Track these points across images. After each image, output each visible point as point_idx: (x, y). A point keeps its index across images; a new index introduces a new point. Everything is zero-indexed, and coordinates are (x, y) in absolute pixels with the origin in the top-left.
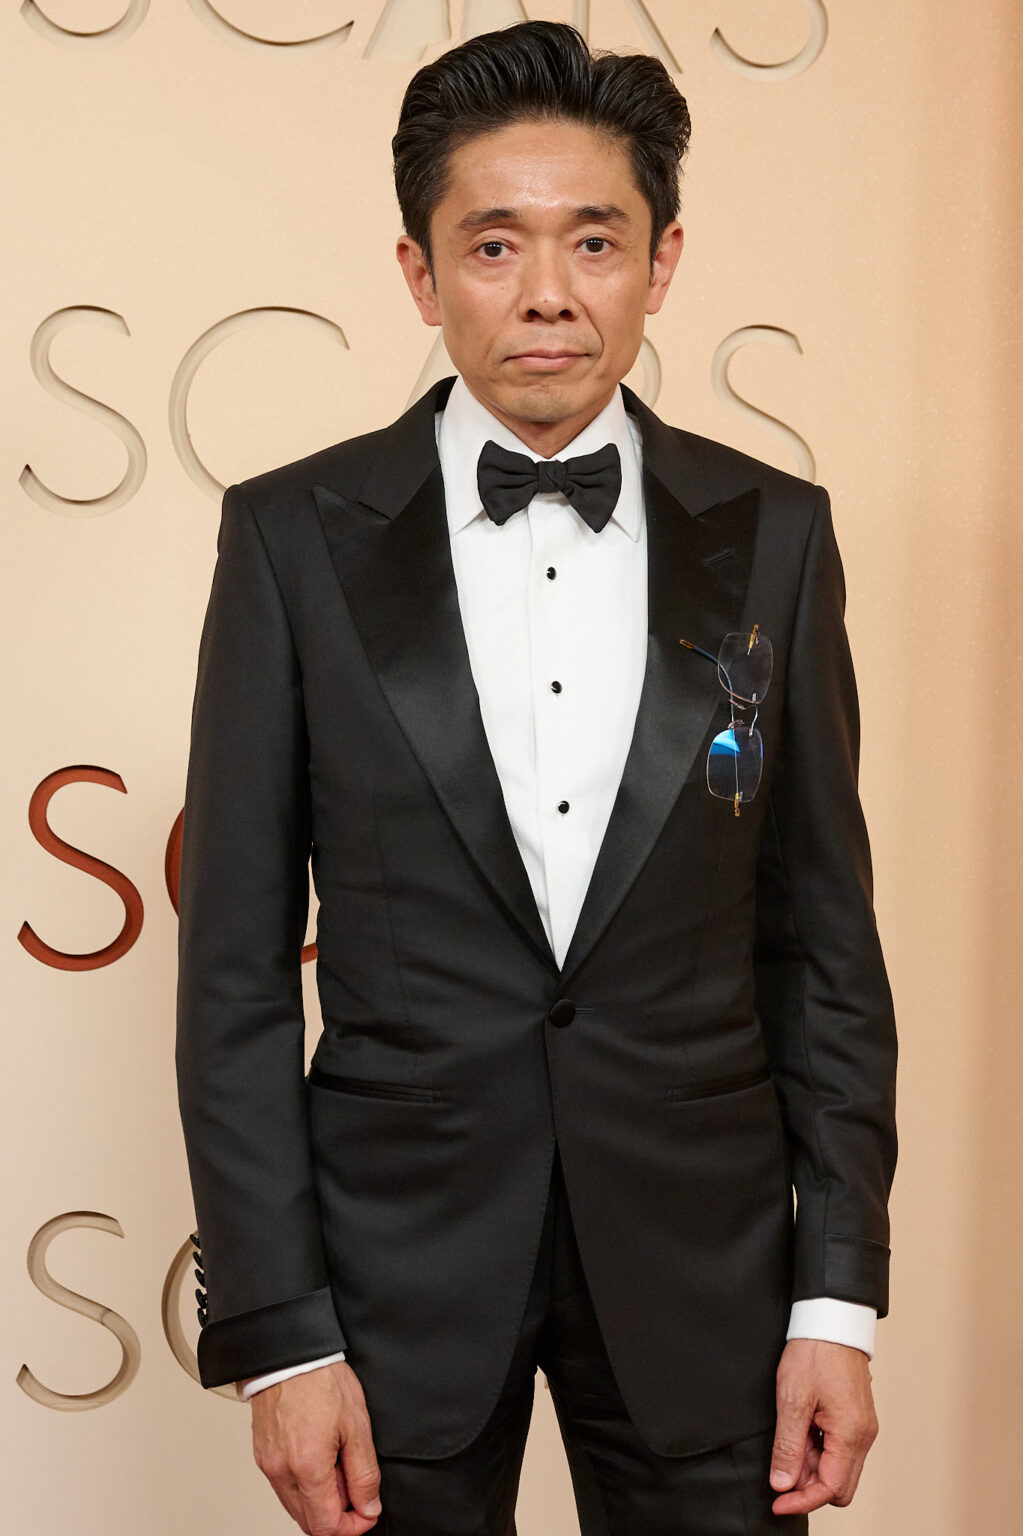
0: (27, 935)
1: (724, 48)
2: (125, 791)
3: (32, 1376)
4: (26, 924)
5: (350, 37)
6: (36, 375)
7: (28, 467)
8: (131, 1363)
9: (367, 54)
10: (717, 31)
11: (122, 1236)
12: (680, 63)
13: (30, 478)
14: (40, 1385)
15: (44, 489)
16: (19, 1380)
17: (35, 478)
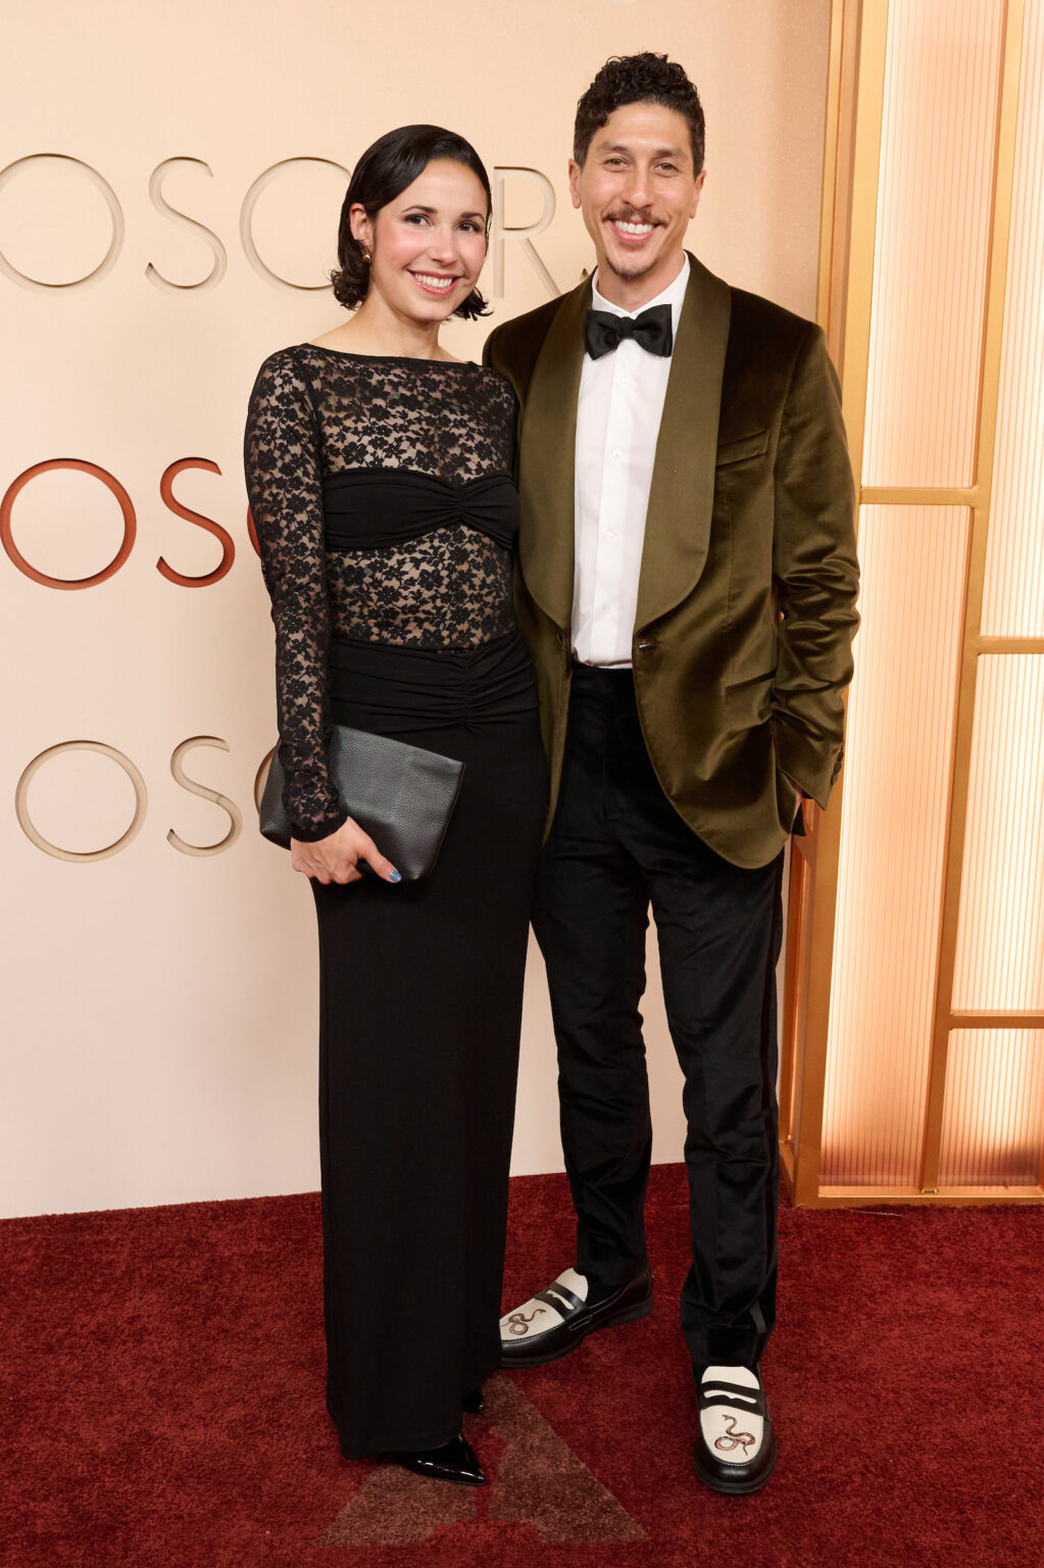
0: (162, 565)
2: (220, 474)
3: (177, 837)
4: (161, 558)
6: (153, 203)
7: (150, 264)
8: (237, 828)
11: (228, 751)
13: (153, 273)
14: (180, 840)
15: (161, 278)
16: (169, 838)
17: (156, 272)
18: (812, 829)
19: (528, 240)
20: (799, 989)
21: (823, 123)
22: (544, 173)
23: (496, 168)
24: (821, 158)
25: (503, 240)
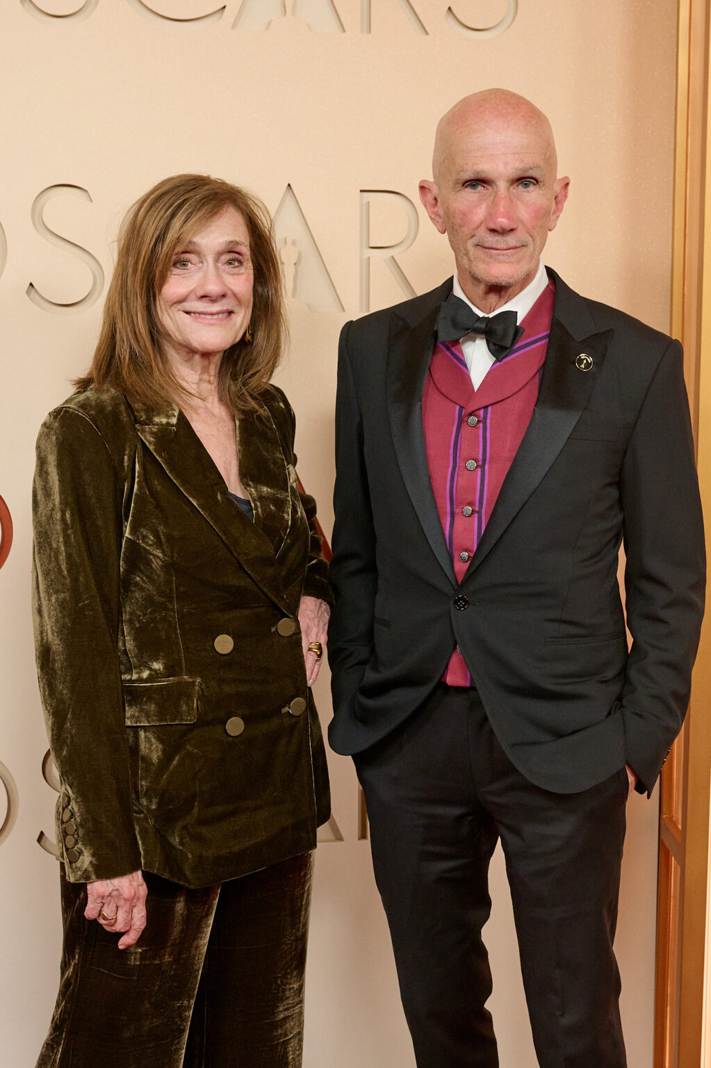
1: (454, 19)
3: (46, 838)
5: (224, 16)
6: (35, 226)
7: (31, 284)
9: (234, 26)
10: (449, 8)
12: (427, 29)
13: (33, 290)
14: (52, 842)
15: (42, 297)
16: (39, 840)
17: (36, 291)
18: (680, 827)
19: (392, 257)
20: (670, 989)
21: (673, 146)
22: (406, 195)
23: (361, 191)
24: (671, 178)
25: (369, 258)
